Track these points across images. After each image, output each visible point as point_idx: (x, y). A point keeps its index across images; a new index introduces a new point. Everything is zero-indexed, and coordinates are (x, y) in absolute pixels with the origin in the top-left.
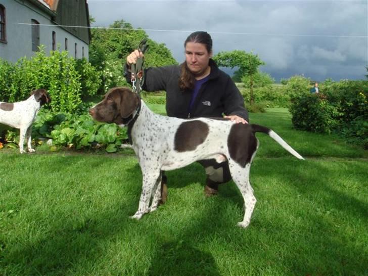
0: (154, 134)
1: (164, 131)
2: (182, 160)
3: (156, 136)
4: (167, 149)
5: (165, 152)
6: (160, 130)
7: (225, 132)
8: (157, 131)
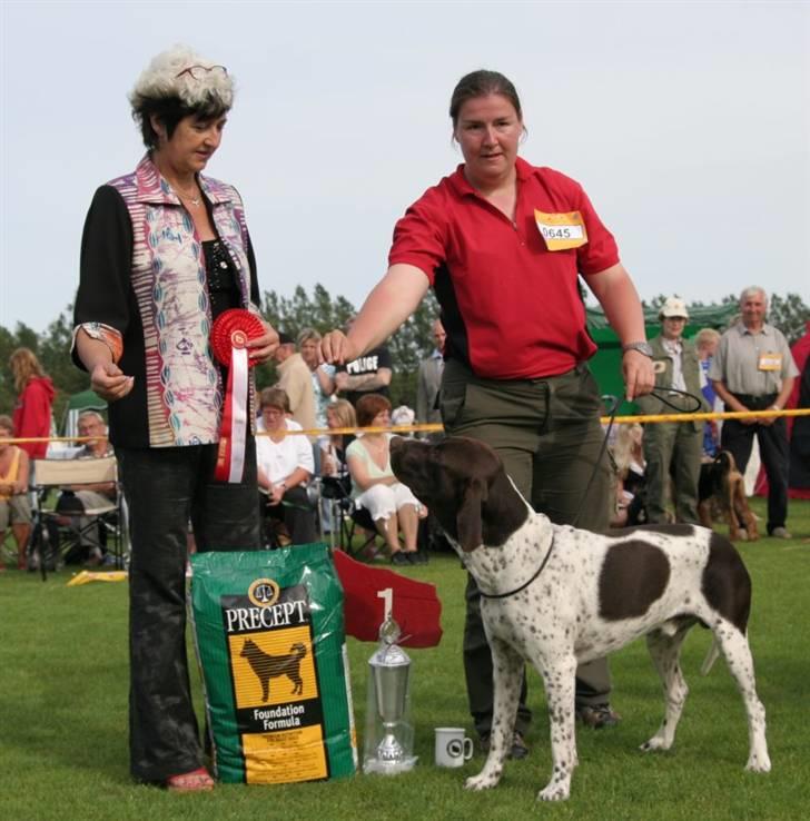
0: (554, 578)
1: (574, 571)
2: (612, 641)
3: (558, 583)
4: (584, 612)
5: (578, 619)
6: (567, 567)
7: (697, 562)
8: (559, 570)
